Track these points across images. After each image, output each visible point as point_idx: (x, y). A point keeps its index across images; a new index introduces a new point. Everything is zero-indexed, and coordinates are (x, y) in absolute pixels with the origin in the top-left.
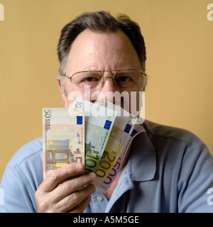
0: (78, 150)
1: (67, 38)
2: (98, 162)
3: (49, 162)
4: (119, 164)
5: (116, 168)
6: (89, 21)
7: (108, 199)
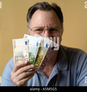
0: (26, 55)
1: (30, 13)
2: (35, 60)
3: (16, 61)
4: (47, 61)
5: (45, 63)
6: (39, 6)
7: (48, 78)
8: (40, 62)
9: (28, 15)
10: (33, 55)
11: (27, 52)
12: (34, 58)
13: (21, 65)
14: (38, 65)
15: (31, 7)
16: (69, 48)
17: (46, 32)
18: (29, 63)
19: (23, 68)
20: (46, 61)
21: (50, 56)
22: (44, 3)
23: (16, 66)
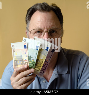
0: (26, 59)
1: (29, 14)
2: (35, 64)
3: (15, 65)
4: (47, 65)
5: (45, 66)
6: (38, 7)
7: (48, 82)
8: (40, 66)
9: (26, 17)
10: (33, 59)
11: (26, 56)
12: (34, 62)
13: (21, 70)
14: (38, 69)
15: (30, 8)
16: (69, 51)
17: (46, 34)
18: (29, 67)
19: (23, 72)
20: (46, 65)
21: (50, 60)
22: (44, 4)
23: (16, 70)
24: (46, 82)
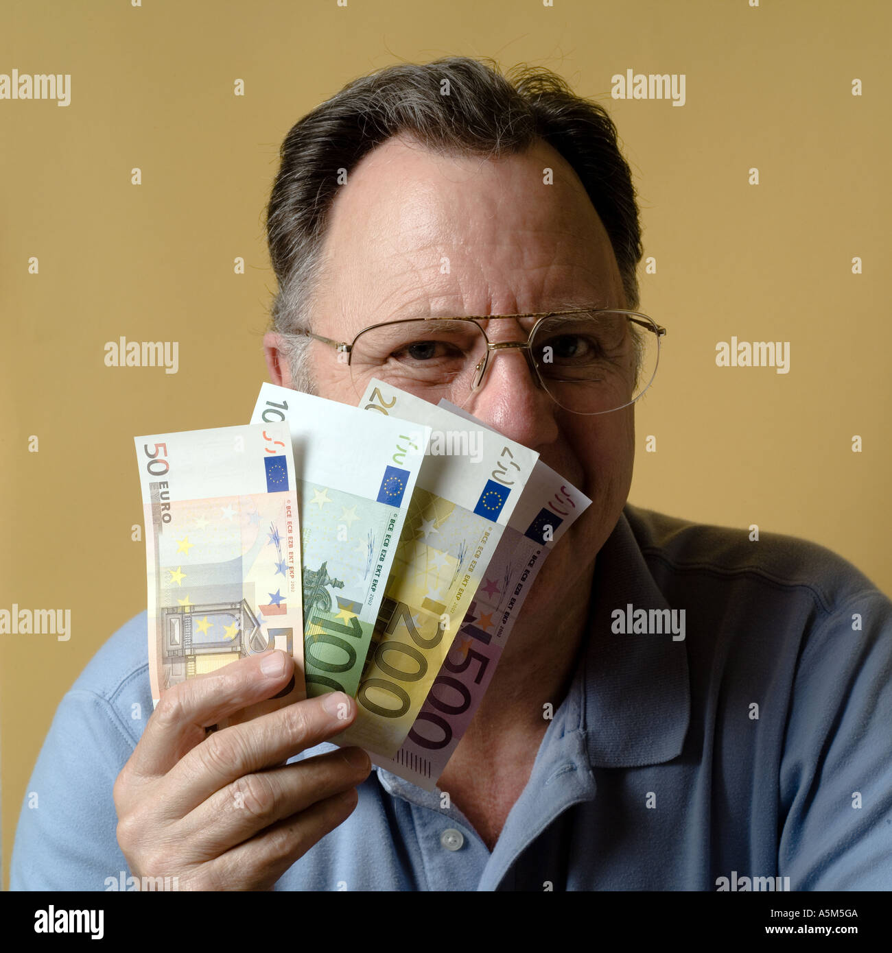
0: (276, 598)
4: (485, 661)
6: (416, 103)
7: (490, 844)
10: (346, 594)
11: (281, 568)
12: (356, 630)
13: (225, 704)
14: (394, 703)
20: (475, 664)
21: (515, 613)
23: (173, 704)
24: (466, 846)
